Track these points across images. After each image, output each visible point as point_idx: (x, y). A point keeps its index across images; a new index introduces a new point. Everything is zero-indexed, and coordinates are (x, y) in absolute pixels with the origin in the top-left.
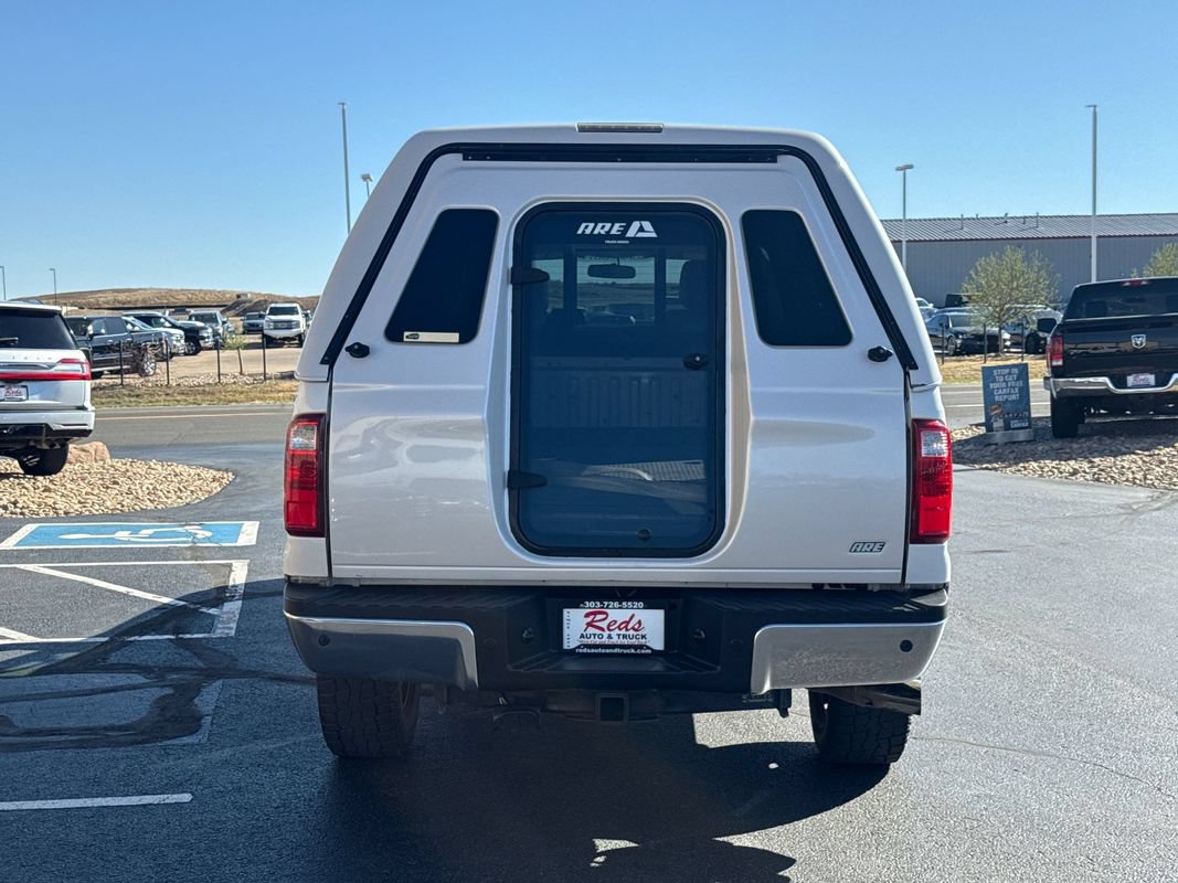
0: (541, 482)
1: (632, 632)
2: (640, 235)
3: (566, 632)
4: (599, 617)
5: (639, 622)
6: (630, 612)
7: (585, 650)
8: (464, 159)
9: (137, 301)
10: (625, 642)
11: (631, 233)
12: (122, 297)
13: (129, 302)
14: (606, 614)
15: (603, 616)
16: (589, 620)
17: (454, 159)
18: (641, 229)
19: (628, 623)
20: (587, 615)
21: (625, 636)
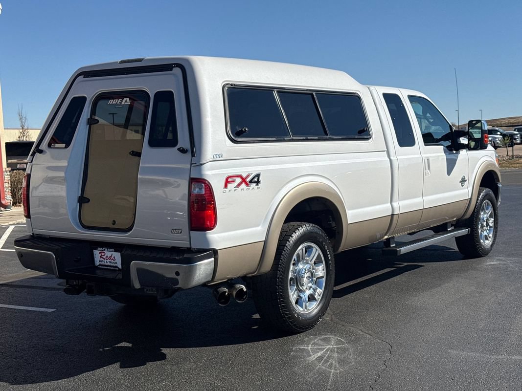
0: (88, 201)
1: (112, 261)
2: (126, 103)
3: (95, 259)
4: (103, 254)
5: (114, 257)
6: (111, 253)
7: (100, 267)
8: (84, 77)
9: (519, 122)
10: (111, 264)
11: (123, 103)
12: (512, 121)
13: (515, 123)
14: (104, 253)
15: (104, 254)
16: (100, 255)
17: (81, 78)
18: (126, 101)
19: (111, 257)
20: (100, 253)
21: (111, 262)
